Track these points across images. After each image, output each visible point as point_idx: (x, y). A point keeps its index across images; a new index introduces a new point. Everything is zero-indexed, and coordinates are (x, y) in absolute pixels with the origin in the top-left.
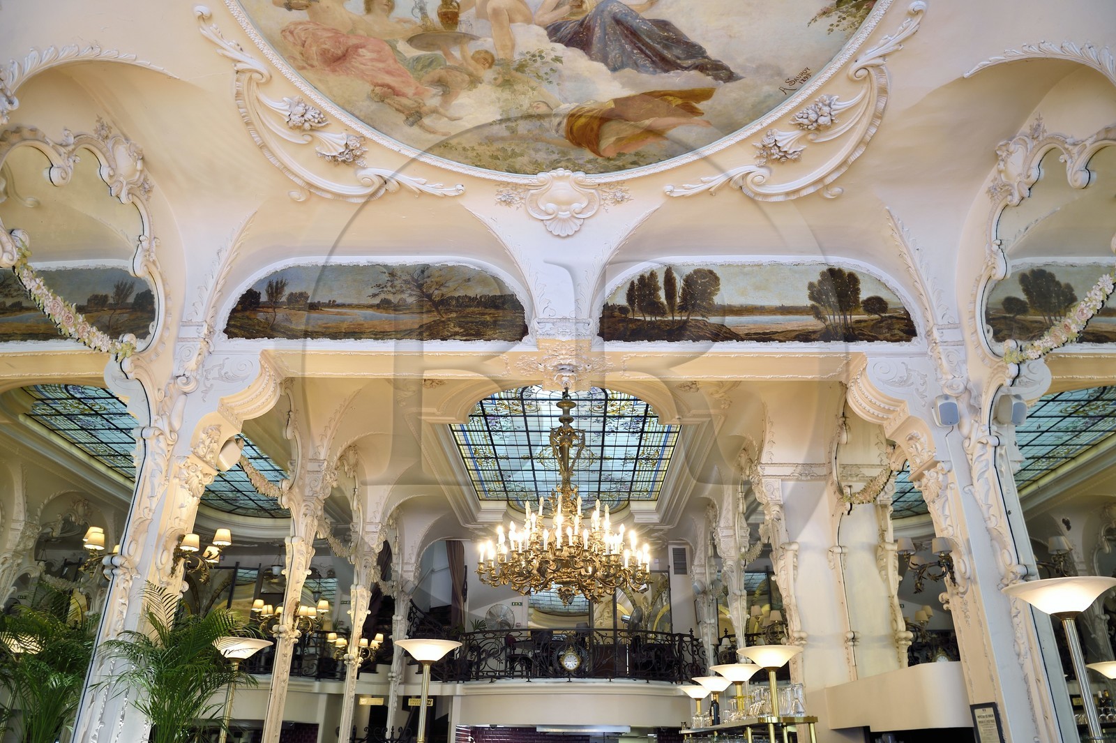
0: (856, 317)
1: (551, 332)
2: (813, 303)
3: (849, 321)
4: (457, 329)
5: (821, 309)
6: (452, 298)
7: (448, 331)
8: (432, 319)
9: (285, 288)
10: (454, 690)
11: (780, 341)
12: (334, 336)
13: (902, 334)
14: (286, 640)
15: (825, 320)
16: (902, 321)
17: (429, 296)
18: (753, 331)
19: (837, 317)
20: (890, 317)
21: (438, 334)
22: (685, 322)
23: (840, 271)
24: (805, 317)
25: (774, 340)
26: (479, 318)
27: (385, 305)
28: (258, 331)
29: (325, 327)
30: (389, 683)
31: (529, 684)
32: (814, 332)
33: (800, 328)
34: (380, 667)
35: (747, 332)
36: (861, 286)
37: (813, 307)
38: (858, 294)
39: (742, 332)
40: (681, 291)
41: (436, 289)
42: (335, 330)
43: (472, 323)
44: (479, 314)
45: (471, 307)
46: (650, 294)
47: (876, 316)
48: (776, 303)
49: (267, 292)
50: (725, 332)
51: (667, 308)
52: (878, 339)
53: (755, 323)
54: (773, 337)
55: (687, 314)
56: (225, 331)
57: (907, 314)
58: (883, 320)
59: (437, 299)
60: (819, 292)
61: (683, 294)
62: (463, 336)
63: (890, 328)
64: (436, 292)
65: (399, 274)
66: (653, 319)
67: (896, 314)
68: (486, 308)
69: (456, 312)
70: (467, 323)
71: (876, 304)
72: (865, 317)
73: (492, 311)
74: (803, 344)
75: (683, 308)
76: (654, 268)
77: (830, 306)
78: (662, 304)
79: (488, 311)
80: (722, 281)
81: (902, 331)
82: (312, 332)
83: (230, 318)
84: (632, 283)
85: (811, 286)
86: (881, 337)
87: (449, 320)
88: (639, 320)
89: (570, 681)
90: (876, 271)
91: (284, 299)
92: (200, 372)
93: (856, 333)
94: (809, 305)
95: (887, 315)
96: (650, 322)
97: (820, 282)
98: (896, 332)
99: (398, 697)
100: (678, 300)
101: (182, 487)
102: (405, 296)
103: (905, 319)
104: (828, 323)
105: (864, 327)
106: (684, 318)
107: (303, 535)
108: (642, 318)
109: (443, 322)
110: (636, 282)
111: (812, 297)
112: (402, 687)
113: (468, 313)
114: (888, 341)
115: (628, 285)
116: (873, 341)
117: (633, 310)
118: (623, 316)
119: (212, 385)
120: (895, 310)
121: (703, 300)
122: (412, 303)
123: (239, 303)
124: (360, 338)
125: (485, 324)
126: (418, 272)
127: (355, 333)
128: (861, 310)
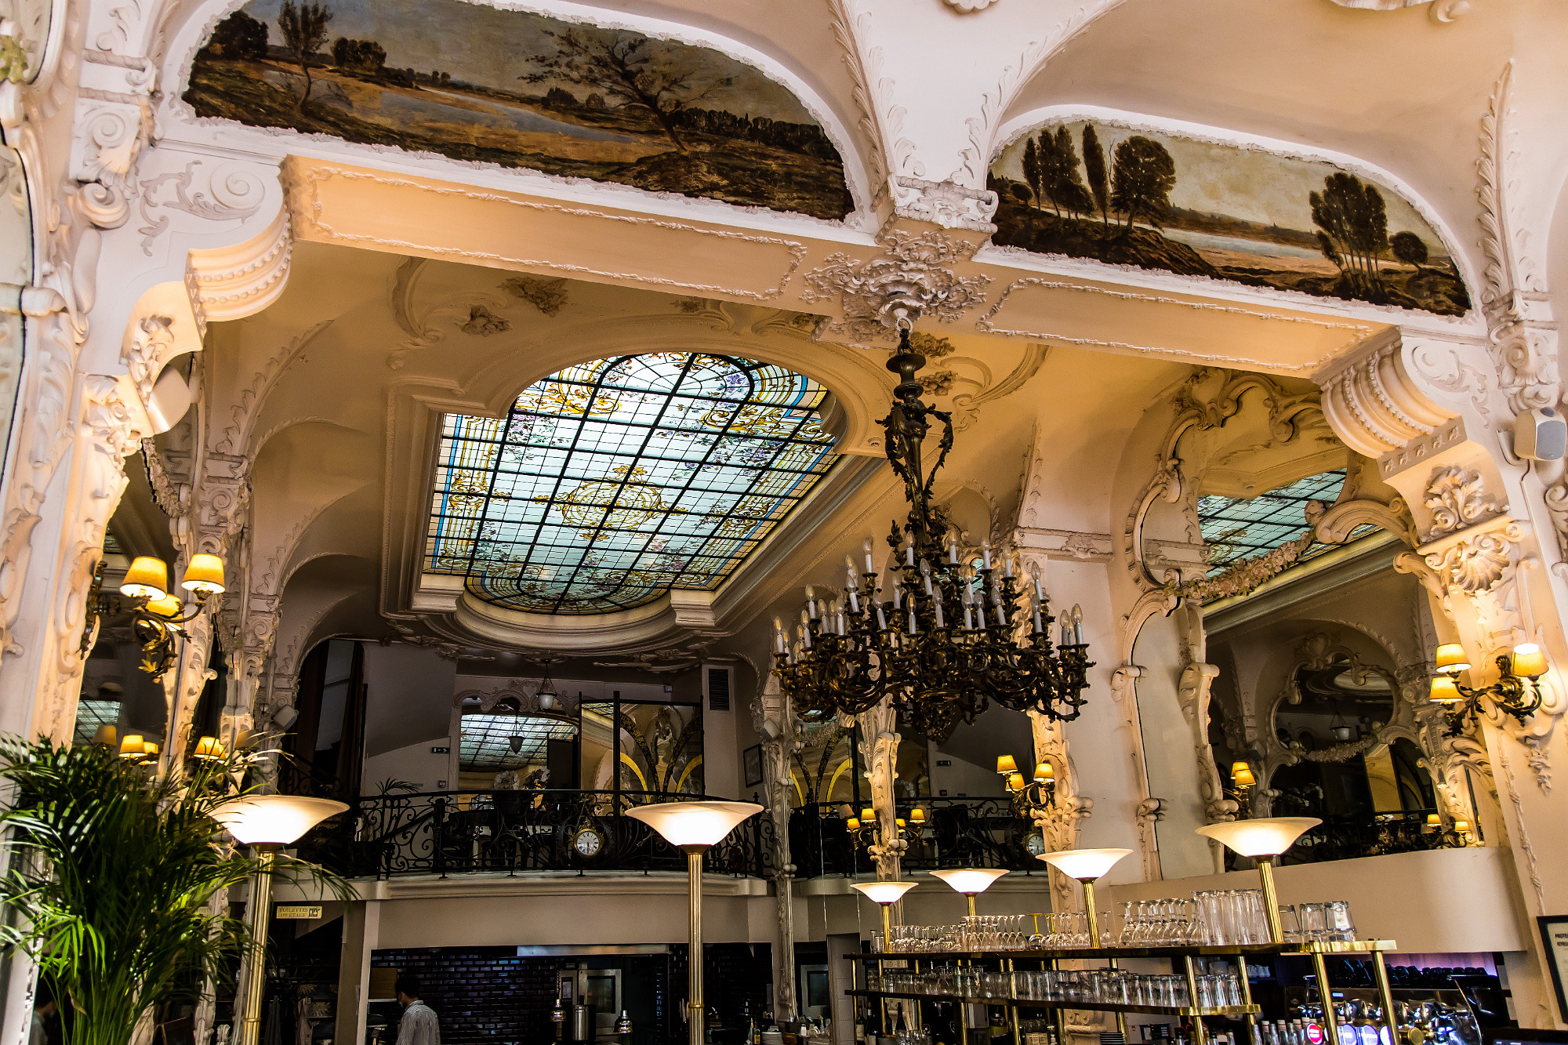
0: (1384, 264)
1: (918, 206)
2: (1320, 229)
3: (1374, 269)
4: (715, 178)
5: (1333, 241)
6: (700, 112)
7: (697, 178)
8: (661, 150)
9: (327, 25)
11: (1277, 288)
12: (457, 151)
13: (1449, 302)
15: (1339, 262)
16: (1449, 281)
17: (652, 101)
18: (1234, 264)
19: (1356, 259)
20: (1433, 272)
21: (678, 182)
22: (1127, 230)
23: (1353, 181)
24: (1310, 252)
25: (1268, 285)
26: (755, 163)
27: (558, 102)
28: (271, 112)
29: (431, 129)
32: (1327, 280)
33: (1305, 270)
35: (1224, 264)
36: (1386, 212)
37: (1320, 236)
38: (1384, 224)
39: (1218, 263)
40: (1113, 172)
41: (664, 88)
42: (454, 139)
43: (744, 170)
44: (755, 154)
45: (738, 137)
46: (1063, 169)
47: (1412, 267)
49: (284, 26)
50: (1191, 259)
51: (1093, 199)
52: (1418, 307)
53: (1236, 250)
54: (1268, 279)
55: (1128, 215)
56: (187, 98)
57: (1454, 268)
58: (1423, 274)
59: (668, 110)
60: (1327, 211)
61: (1117, 178)
62: (728, 193)
63: (1433, 292)
64: (665, 95)
65: (583, 41)
66: (1073, 216)
67: (1439, 268)
68: (768, 144)
69: (710, 143)
70: (735, 168)
71: (1410, 247)
72: (1396, 265)
73: (780, 153)
74: (1310, 299)
75: (1120, 205)
76: (1065, 122)
77: (1344, 237)
78: (1085, 190)
79: (770, 150)
81: (1449, 296)
82: (401, 134)
83: (197, 71)
84: (1030, 143)
85: (1314, 198)
86: (1421, 302)
87: (696, 155)
88: (1050, 215)
90: (1408, 190)
91: (326, 49)
92: (131, 183)
93: (1387, 290)
94: (1314, 232)
95: (1427, 267)
96: (1068, 221)
97: (1327, 194)
98: (1442, 297)
100: (1110, 189)
102: (601, 91)
103: (1449, 277)
104: (1344, 267)
105: (1397, 282)
106: (1124, 223)
108: (1053, 212)
109: (685, 158)
110: (1037, 142)
111: (1317, 218)
113: (734, 149)
114: (1432, 311)
115: (1023, 147)
116: (1411, 308)
117: (1037, 194)
118: (1021, 202)
119: (163, 219)
120: (1438, 260)
121: (1151, 196)
122: (616, 110)
123: (215, 39)
124: (514, 166)
125: (767, 175)
126: (624, 45)
127: (504, 155)
128: (1390, 252)
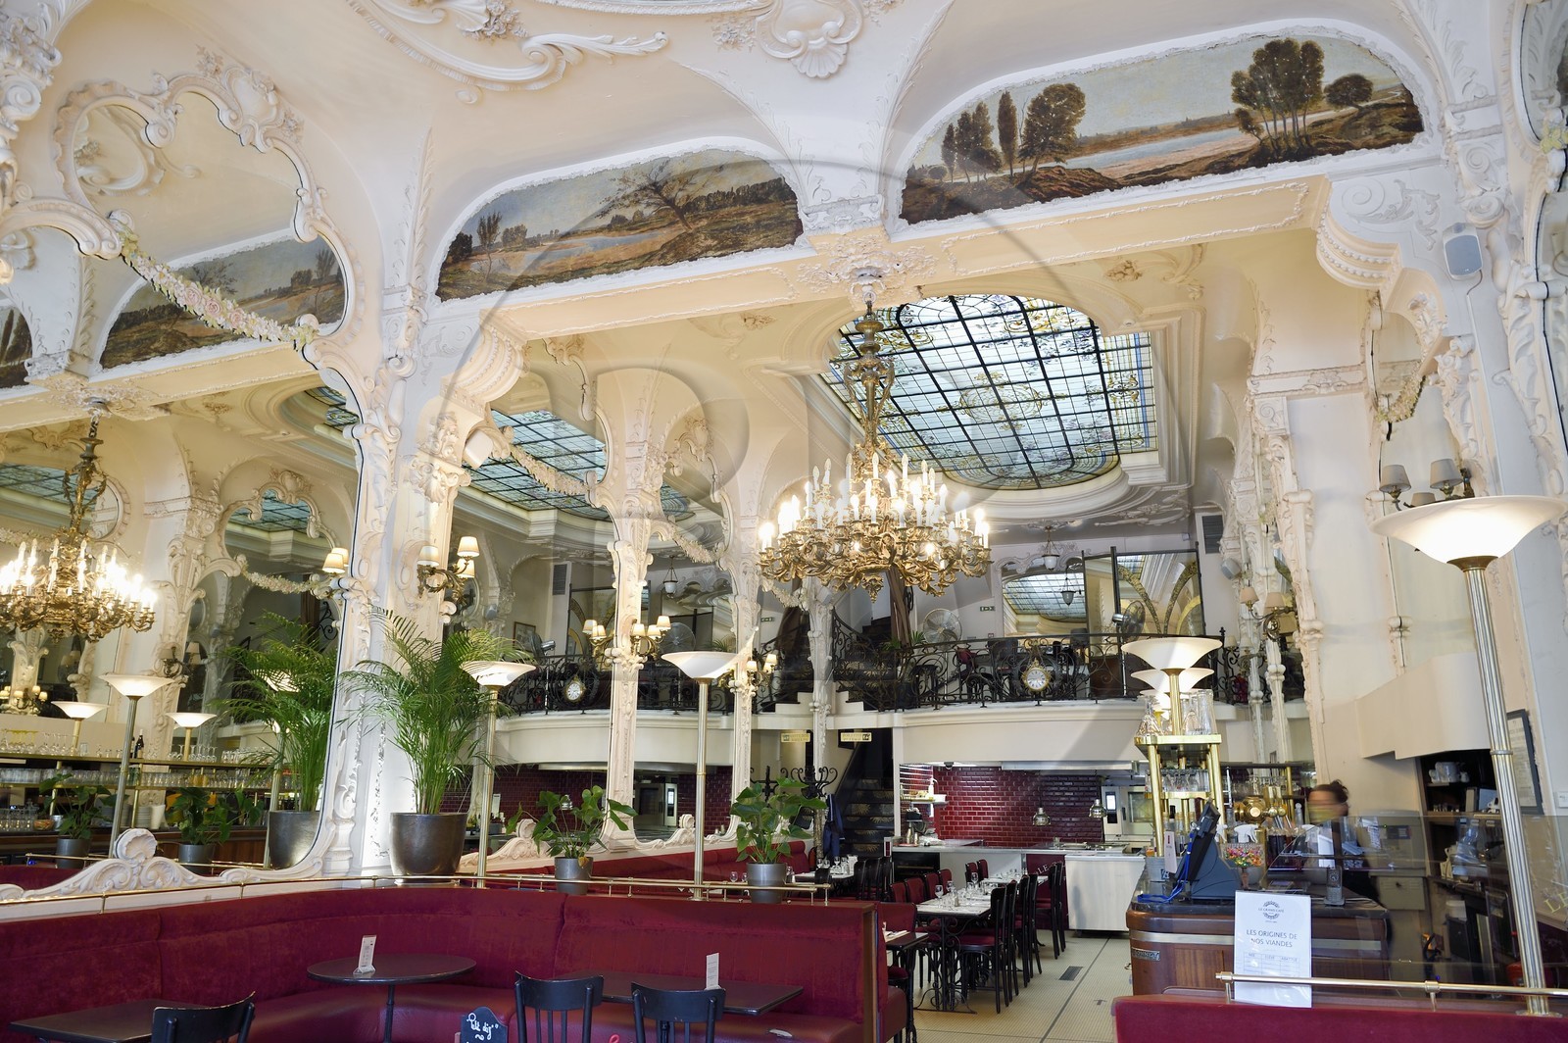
0: (1312, 118)
1: (826, 224)
2: (1240, 106)
3: (1301, 126)
4: (710, 242)
5: (1253, 113)
6: (700, 199)
7: (698, 247)
8: (677, 233)
9: (499, 224)
10: (892, 719)
11: (1182, 179)
12: (560, 277)
13: (1395, 132)
14: (624, 666)
15: (1259, 130)
16: (1398, 110)
17: (670, 202)
18: (1137, 171)
19: (1280, 123)
20: (1377, 107)
21: (685, 251)
22: (1031, 173)
23: (1289, 44)
24: (1226, 132)
25: (1171, 179)
26: (737, 221)
27: (619, 224)
28: (473, 287)
29: (549, 268)
30: (812, 715)
31: (983, 710)
32: (1240, 154)
33: (1216, 152)
34: (801, 696)
35: (1127, 173)
36: (1324, 63)
37: (1240, 113)
38: (1319, 76)
39: (1118, 174)
40: (1024, 126)
41: (680, 190)
42: (560, 270)
43: (728, 229)
44: (736, 215)
45: (726, 206)
46: (977, 140)
47: (1351, 109)
48: (1178, 118)
49: (479, 233)
50: (1093, 180)
51: (1002, 158)
52: (1350, 147)
53: (1141, 156)
54: (1170, 174)
55: (1033, 161)
56: (438, 293)
57: (1409, 95)
58: (1362, 113)
59: (681, 204)
60: (1252, 87)
61: (1027, 131)
62: (718, 250)
63: (1374, 126)
64: (680, 194)
65: (632, 177)
66: (982, 178)
67: (1386, 100)
68: (746, 204)
69: (707, 217)
70: (721, 231)
71: (1354, 88)
72: (1331, 114)
73: (754, 207)
74: (1219, 178)
75: (1026, 153)
76: (983, 99)
77: (1268, 106)
78: (995, 152)
79: (748, 208)
80: (1087, 100)
81: (1397, 126)
82: (533, 278)
83: (442, 275)
84: (950, 128)
85: (1237, 78)
86: (1358, 142)
87: (698, 230)
88: (961, 184)
89: (1038, 705)
90: (1351, 29)
91: (499, 239)
92: (416, 349)
93: (1313, 143)
94: (1232, 111)
95: (1370, 103)
96: (978, 184)
97: (1253, 69)
98: (1386, 129)
99: (827, 731)
100: (1019, 142)
101: (416, 491)
102: (641, 208)
103: (1402, 105)
104: (1263, 136)
105: (1328, 130)
106: (1029, 168)
107: (630, 539)
108: (965, 180)
109: (691, 235)
110: (956, 125)
111: (1239, 97)
112: (831, 719)
113: (723, 216)
114: (1369, 147)
115: (944, 133)
116: (1342, 152)
117: (951, 170)
118: (937, 181)
119: (431, 364)
120: (1385, 93)
121: (1057, 135)
122: (650, 216)
123: (450, 253)
124: (590, 276)
125: (744, 228)
126: (656, 170)
127: (583, 271)
128: (1324, 103)
